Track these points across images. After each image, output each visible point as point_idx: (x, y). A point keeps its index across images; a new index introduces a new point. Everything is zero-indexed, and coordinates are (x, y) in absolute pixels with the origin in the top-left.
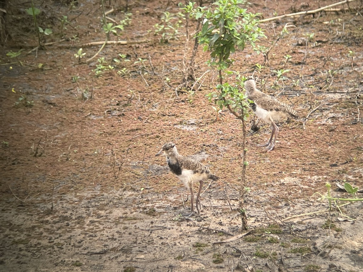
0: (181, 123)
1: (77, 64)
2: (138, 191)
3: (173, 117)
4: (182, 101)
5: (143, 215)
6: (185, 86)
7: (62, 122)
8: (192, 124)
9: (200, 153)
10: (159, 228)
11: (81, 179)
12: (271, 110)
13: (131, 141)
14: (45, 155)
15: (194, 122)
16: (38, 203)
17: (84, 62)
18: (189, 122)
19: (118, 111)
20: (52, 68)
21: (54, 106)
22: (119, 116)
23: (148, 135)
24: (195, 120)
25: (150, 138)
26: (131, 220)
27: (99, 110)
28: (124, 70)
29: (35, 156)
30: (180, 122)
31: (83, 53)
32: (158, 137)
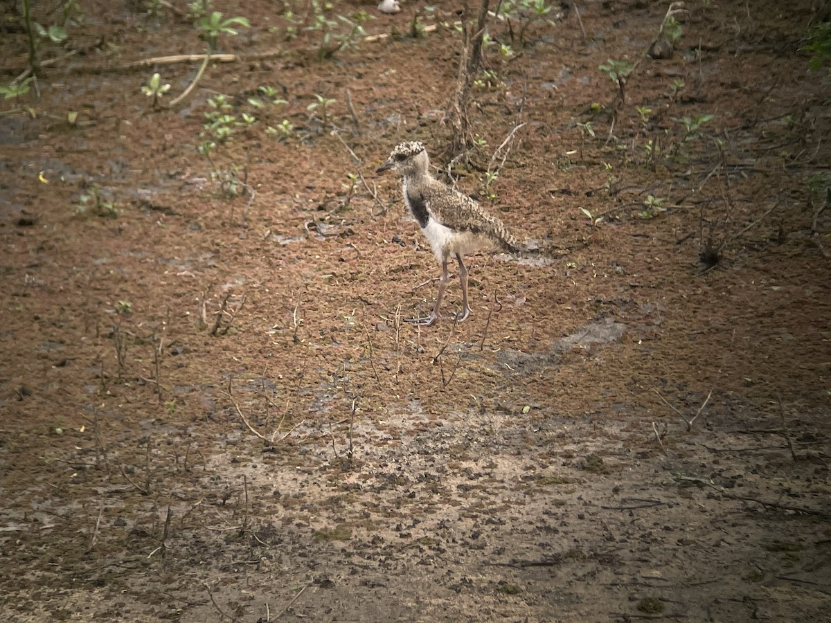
1: (150, 113)
2: (516, 414)
5: (577, 474)
6: (462, 160)
7: (217, 252)
8: (532, 251)
9: (598, 319)
10: (643, 503)
11: (359, 387)
12: (463, 229)
13: (412, 294)
14: (235, 331)
15: (536, 247)
16: (303, 444)
17: (165, 106)
19: (331, 223)
20: (94, 122)
21: (167, 214)
22: (342, 235)
24: (537, 241)
26: (557, 483)
27: (282, 222)
28: (286, 126)
29: (214, 333)
31: (165, 84)
32: (472, 283)
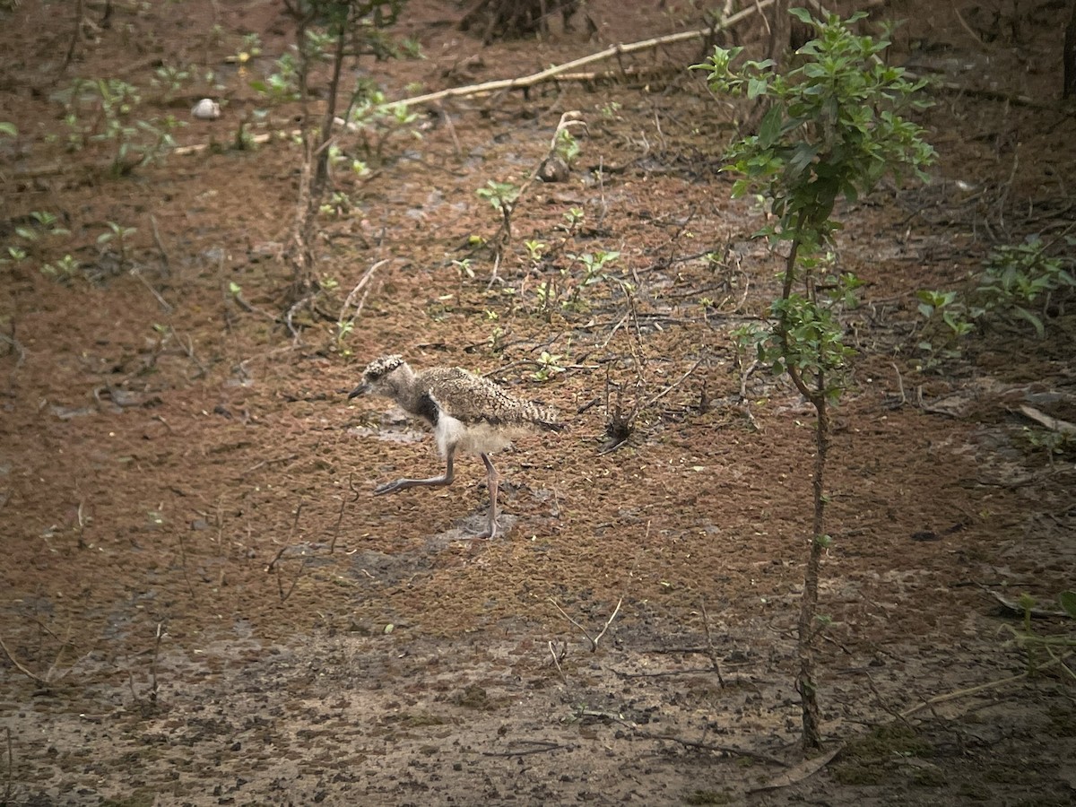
0: (363, 420)
2: (376, 635)
3: (323, 404)
4: (319, 354)
5: (454, 711)
6: (307, 307)
8: (398, 423)
9: (481, 510)
10: (536, 747)
11: (168, 605)
13: (241, 480)
15: (402, 418)
16: (90, 684)
18: (387, 416)
19: (131, 389)
22: (146, 405)
23: (285, 463)
25: (297, 471)
26: (428, 724)
27: (64, 389)
28: (69, 264)
30: (361, 418)
32: (320, 466)
